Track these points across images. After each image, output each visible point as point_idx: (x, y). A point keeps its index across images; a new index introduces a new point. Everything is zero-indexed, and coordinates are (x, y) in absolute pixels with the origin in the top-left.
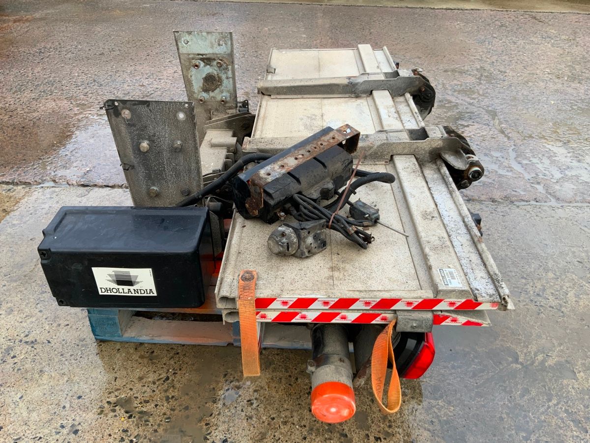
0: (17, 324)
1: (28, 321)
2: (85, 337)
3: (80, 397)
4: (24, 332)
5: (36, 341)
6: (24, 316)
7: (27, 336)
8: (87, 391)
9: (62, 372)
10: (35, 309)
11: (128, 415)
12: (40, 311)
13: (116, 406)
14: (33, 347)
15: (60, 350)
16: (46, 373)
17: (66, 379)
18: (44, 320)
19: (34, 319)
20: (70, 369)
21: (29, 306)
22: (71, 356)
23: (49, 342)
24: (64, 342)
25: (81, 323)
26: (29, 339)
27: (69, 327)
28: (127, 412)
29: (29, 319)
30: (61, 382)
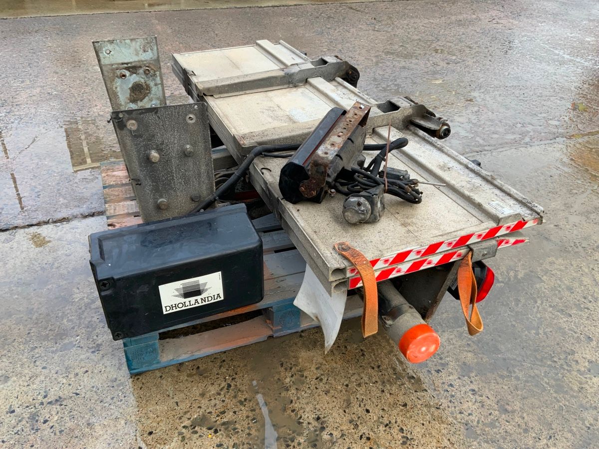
0: (25, 389)
1: (37, 381)
2: (115, 376)
3: (151, 433)
4: (40, 393)
5: (60, 398)
6: (28, 379)
7: (45, 397)
8: (155, 424)
9: (114, 416)
10: (35, 367)
11: (212, 431)
12: (44, 368)
13: (194, 428)
14: (61, 405)
15: (96, 397)
16: (96, 424)
17: (123, 422)
18: (55, 376)
19: (42, 378)
20: (121, 411)
21: (26, 366)
22: (112, 399)
23: (77, 394)
24: (94, 389)
25: (101, 365)
26: (51, 398)
27: (89, 372)
28: (210, 429)
29: (35, 379)
30: (119, 427)
